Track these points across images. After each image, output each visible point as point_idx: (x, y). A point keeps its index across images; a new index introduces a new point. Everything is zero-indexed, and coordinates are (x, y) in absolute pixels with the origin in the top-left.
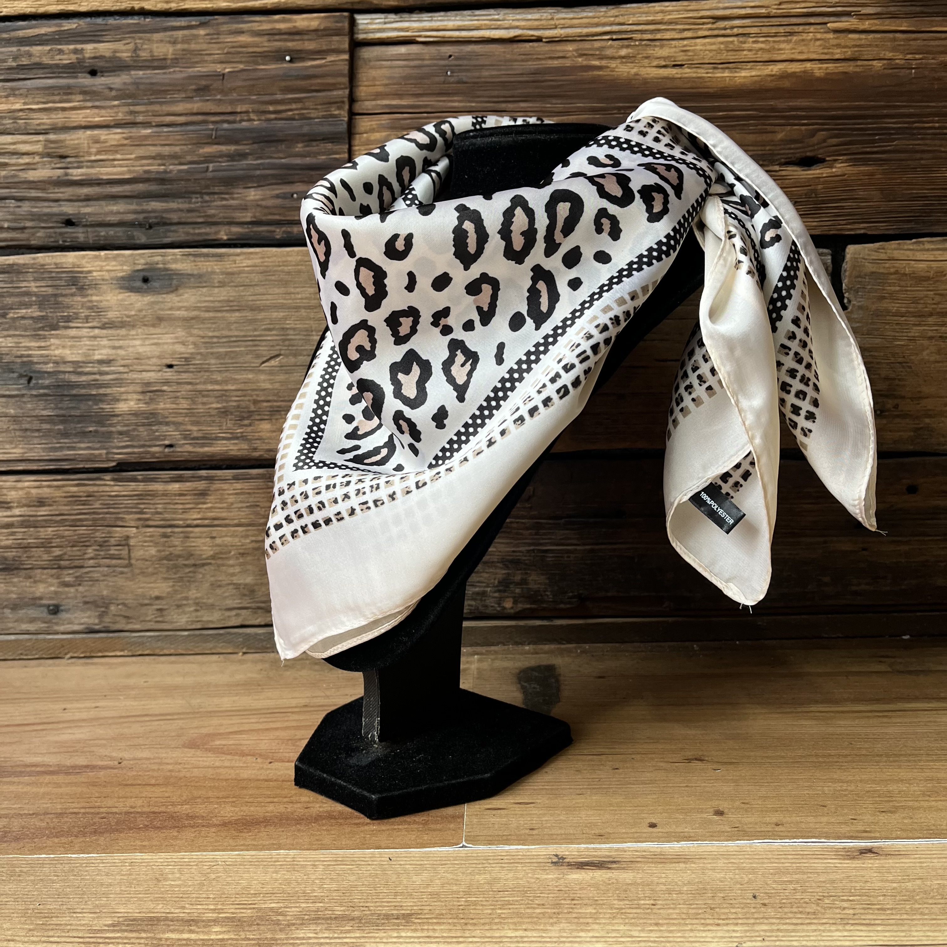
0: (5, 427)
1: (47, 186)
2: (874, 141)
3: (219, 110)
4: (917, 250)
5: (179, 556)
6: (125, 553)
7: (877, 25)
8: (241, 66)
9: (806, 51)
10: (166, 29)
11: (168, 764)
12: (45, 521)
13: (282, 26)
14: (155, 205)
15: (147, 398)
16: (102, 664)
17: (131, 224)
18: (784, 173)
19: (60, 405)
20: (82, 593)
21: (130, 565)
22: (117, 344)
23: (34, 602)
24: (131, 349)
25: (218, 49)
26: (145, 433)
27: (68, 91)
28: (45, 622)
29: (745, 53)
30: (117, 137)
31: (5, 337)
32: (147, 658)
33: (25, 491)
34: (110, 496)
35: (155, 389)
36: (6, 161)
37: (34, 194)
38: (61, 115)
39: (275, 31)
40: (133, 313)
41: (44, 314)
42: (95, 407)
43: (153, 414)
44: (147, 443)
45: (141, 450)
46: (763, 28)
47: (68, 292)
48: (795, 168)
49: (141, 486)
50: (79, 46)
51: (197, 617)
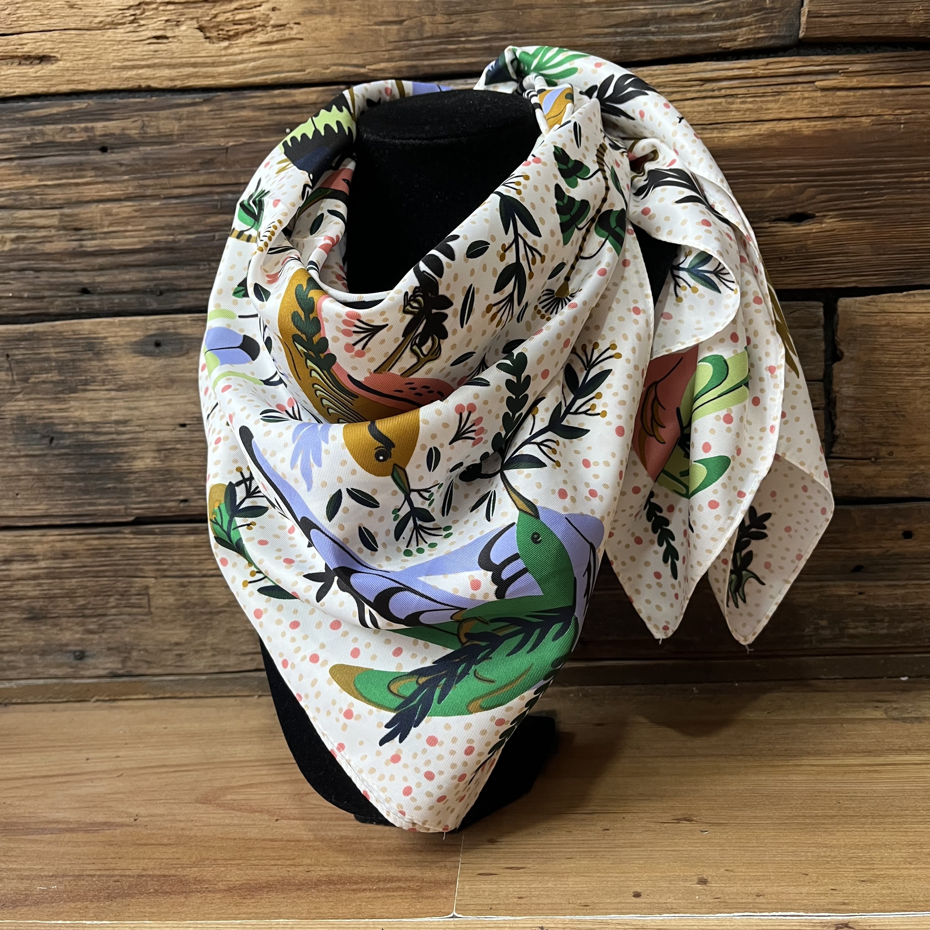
0: (30, 484)
1: (63, 258)
2: (863, 197)
3: (223, 181)
4: (908, 303)
5: (195, 605)
6: (145, 601)
7: (865, 82)
8: (244, 140)
9: (794, 110)
10: (171, 107)
11: (180, 821)
12: (70, 572)
13: (282, 100)
14: (165, 273)
15: (162, 455)
16: (124, 708)
17: (144, 291)
18: (774, 229)
19: (80, 464)
20: (105, 639)
21: (150, 613)
22: (132, 405)
23: (62, 648)
24: (145, 410)
25: (222, 124)
26: (161, 489)
27: (81, 167)
28: (72, 667)
29: (733, 113)
30: (128, 209)
31: (28, 400)
32: (169, 701)
33: (49, 545)
34: (129, 548)
35: (169, 447)
36: (24, 234)
37: (51, 265)
38: (74, 190)
39: (275, 106)
40: (146, 376)
41: (63, 378)
42: (114, 465)
43: (168, 471)
44: (164, 498)
45: (157, 505)
46: (751, 89)
47: (86, 357)
48: (785, 224)
49: (159, 539)
50: (90, 125)
51: (215, 661)
